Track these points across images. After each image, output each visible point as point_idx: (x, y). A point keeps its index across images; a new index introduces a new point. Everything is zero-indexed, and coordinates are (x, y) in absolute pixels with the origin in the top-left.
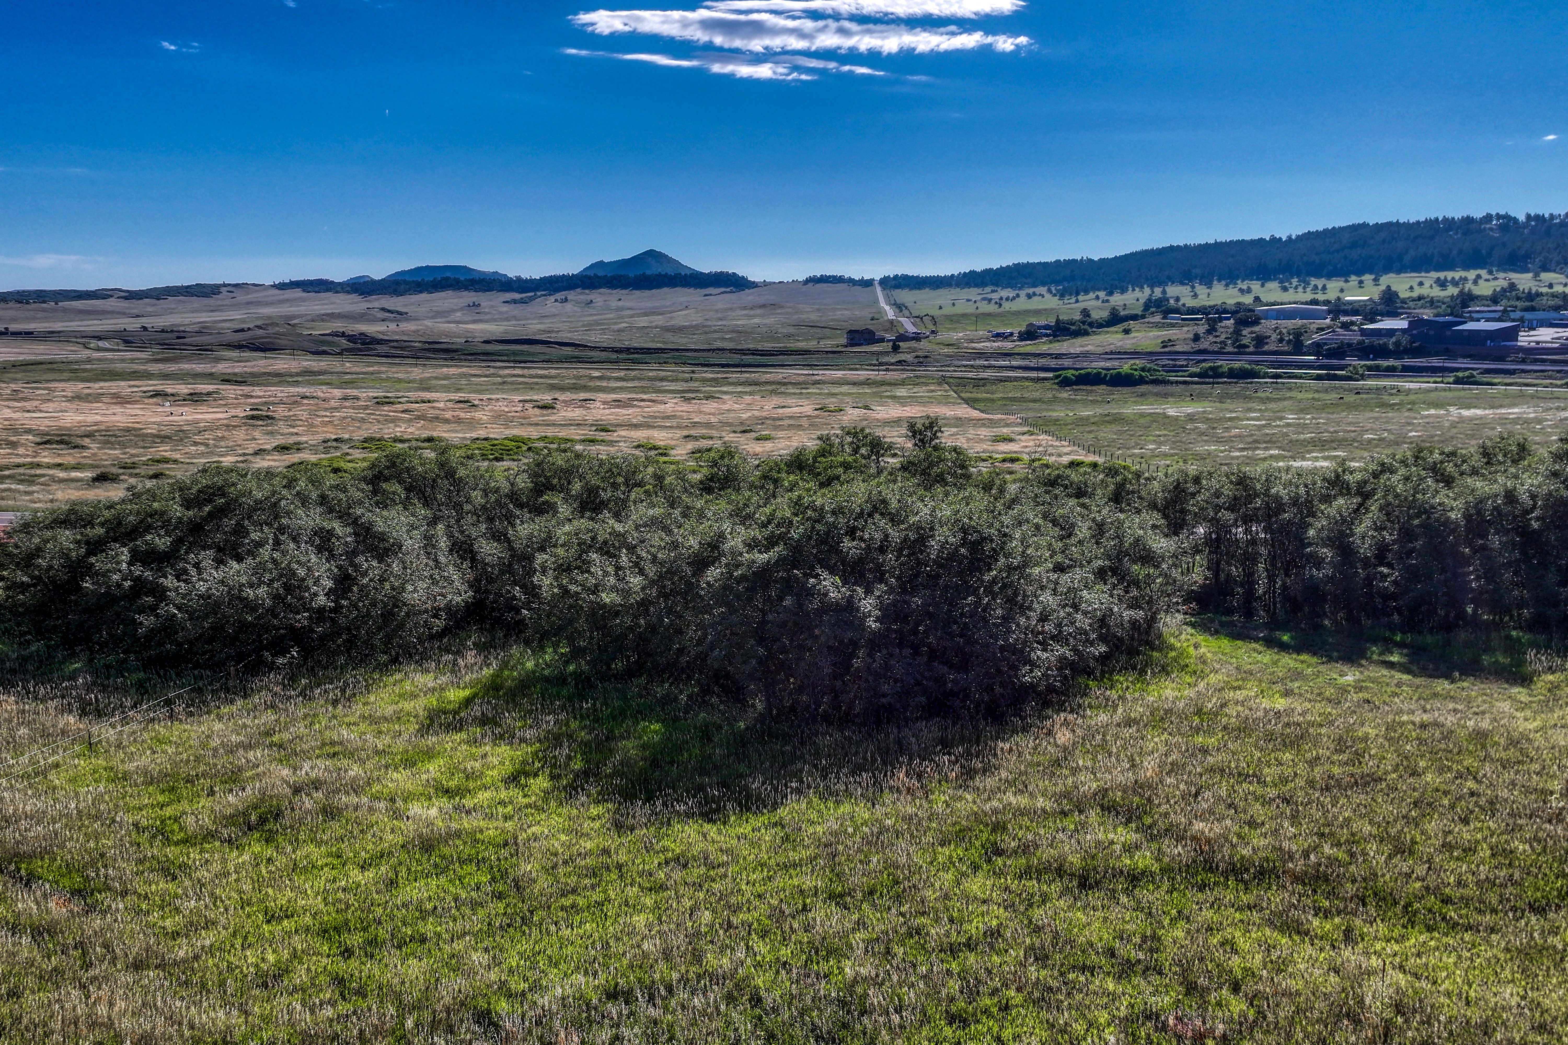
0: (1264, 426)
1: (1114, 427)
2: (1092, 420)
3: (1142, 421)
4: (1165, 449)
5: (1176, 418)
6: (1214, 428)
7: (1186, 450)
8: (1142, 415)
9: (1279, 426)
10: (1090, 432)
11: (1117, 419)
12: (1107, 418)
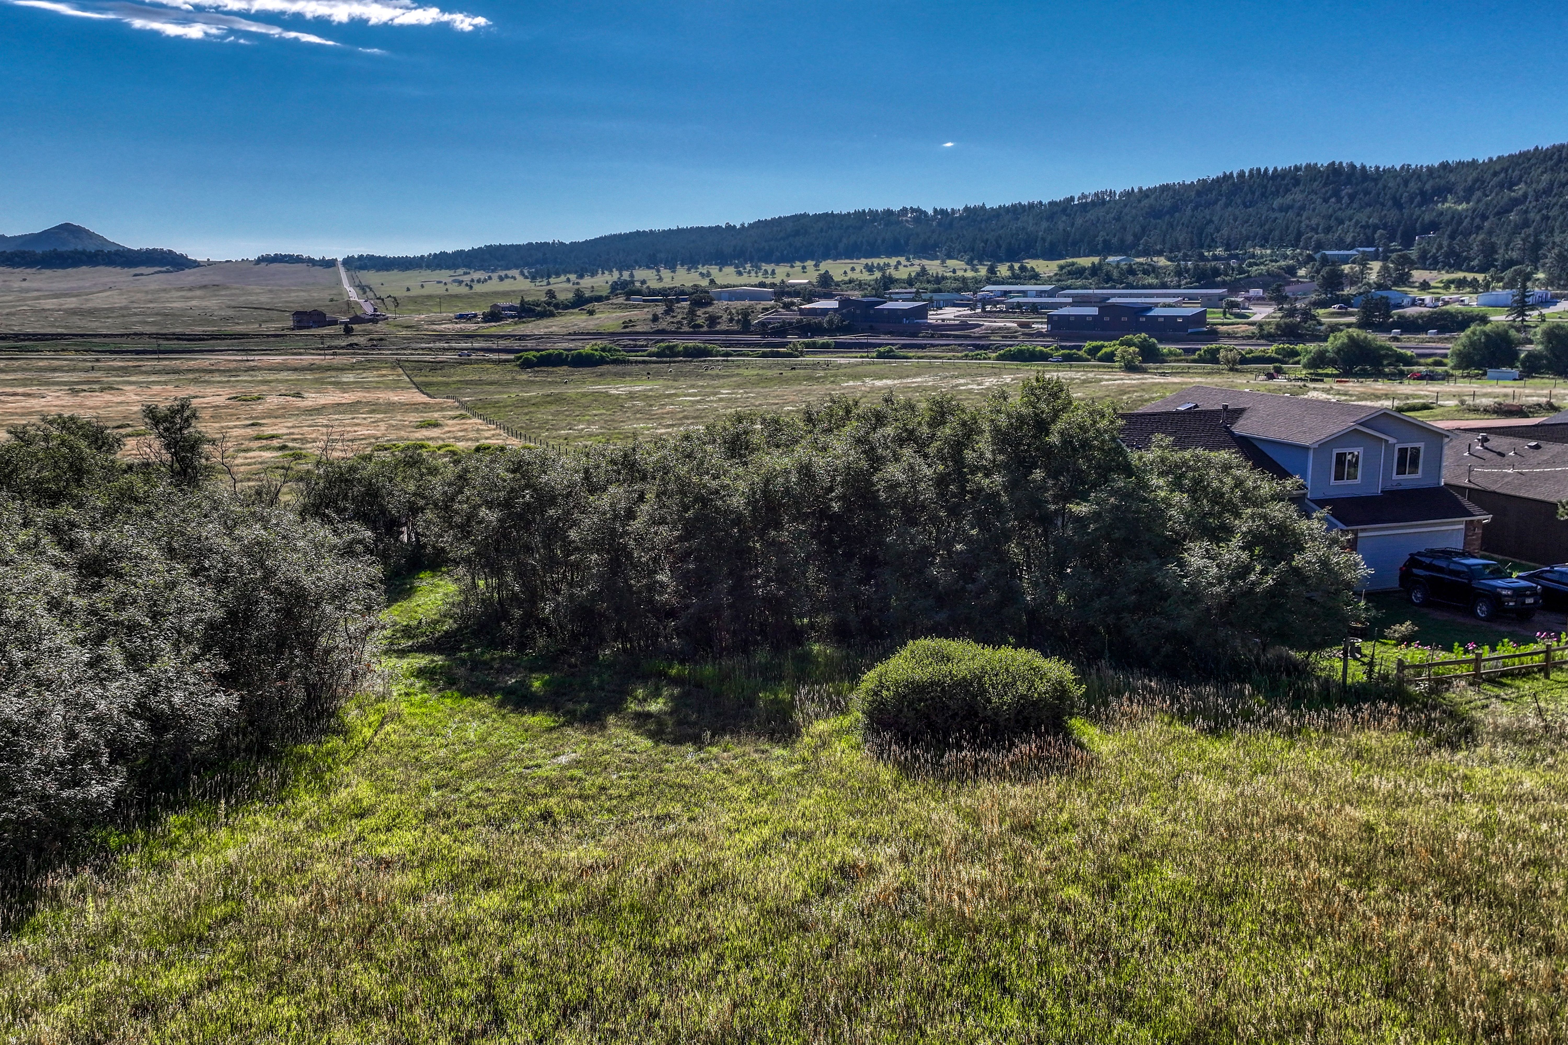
0: (698, 402)
1: (553, 408)
2: (533, 401)
3: (583, 401)
4: (594, 428)
5: (618, 397)
6: (651, 406)
7: (615, 428)
8: (584, 395)
9: (711, 401)
10: (526, 414)
11: (559, 399)
12: (548, 399)
